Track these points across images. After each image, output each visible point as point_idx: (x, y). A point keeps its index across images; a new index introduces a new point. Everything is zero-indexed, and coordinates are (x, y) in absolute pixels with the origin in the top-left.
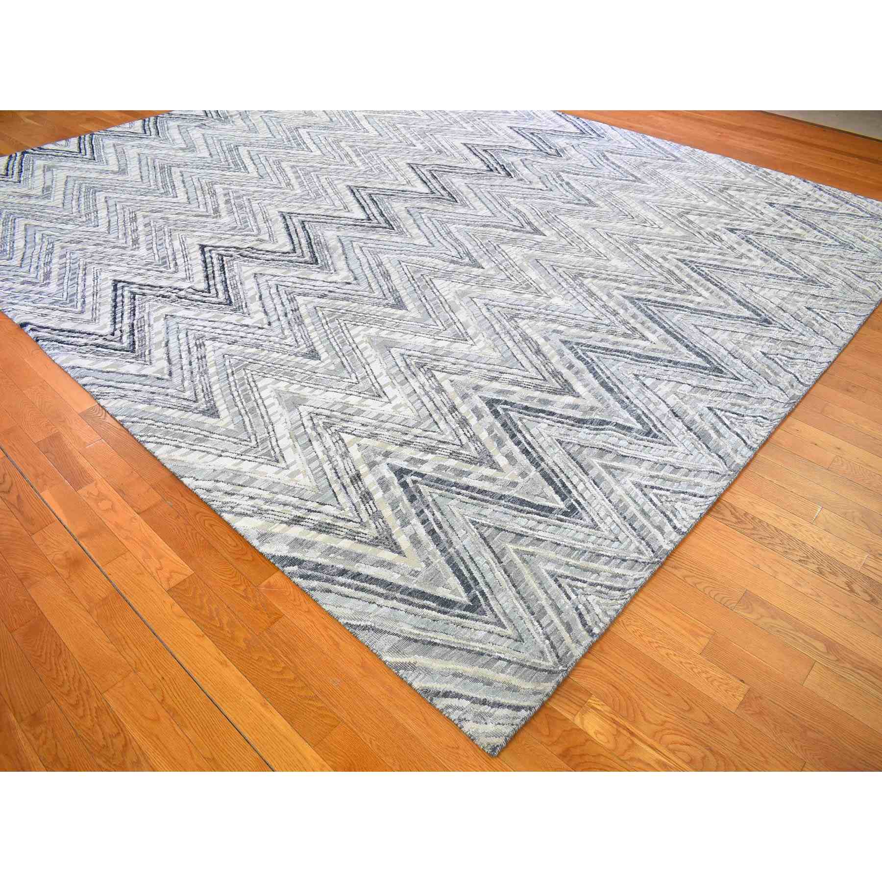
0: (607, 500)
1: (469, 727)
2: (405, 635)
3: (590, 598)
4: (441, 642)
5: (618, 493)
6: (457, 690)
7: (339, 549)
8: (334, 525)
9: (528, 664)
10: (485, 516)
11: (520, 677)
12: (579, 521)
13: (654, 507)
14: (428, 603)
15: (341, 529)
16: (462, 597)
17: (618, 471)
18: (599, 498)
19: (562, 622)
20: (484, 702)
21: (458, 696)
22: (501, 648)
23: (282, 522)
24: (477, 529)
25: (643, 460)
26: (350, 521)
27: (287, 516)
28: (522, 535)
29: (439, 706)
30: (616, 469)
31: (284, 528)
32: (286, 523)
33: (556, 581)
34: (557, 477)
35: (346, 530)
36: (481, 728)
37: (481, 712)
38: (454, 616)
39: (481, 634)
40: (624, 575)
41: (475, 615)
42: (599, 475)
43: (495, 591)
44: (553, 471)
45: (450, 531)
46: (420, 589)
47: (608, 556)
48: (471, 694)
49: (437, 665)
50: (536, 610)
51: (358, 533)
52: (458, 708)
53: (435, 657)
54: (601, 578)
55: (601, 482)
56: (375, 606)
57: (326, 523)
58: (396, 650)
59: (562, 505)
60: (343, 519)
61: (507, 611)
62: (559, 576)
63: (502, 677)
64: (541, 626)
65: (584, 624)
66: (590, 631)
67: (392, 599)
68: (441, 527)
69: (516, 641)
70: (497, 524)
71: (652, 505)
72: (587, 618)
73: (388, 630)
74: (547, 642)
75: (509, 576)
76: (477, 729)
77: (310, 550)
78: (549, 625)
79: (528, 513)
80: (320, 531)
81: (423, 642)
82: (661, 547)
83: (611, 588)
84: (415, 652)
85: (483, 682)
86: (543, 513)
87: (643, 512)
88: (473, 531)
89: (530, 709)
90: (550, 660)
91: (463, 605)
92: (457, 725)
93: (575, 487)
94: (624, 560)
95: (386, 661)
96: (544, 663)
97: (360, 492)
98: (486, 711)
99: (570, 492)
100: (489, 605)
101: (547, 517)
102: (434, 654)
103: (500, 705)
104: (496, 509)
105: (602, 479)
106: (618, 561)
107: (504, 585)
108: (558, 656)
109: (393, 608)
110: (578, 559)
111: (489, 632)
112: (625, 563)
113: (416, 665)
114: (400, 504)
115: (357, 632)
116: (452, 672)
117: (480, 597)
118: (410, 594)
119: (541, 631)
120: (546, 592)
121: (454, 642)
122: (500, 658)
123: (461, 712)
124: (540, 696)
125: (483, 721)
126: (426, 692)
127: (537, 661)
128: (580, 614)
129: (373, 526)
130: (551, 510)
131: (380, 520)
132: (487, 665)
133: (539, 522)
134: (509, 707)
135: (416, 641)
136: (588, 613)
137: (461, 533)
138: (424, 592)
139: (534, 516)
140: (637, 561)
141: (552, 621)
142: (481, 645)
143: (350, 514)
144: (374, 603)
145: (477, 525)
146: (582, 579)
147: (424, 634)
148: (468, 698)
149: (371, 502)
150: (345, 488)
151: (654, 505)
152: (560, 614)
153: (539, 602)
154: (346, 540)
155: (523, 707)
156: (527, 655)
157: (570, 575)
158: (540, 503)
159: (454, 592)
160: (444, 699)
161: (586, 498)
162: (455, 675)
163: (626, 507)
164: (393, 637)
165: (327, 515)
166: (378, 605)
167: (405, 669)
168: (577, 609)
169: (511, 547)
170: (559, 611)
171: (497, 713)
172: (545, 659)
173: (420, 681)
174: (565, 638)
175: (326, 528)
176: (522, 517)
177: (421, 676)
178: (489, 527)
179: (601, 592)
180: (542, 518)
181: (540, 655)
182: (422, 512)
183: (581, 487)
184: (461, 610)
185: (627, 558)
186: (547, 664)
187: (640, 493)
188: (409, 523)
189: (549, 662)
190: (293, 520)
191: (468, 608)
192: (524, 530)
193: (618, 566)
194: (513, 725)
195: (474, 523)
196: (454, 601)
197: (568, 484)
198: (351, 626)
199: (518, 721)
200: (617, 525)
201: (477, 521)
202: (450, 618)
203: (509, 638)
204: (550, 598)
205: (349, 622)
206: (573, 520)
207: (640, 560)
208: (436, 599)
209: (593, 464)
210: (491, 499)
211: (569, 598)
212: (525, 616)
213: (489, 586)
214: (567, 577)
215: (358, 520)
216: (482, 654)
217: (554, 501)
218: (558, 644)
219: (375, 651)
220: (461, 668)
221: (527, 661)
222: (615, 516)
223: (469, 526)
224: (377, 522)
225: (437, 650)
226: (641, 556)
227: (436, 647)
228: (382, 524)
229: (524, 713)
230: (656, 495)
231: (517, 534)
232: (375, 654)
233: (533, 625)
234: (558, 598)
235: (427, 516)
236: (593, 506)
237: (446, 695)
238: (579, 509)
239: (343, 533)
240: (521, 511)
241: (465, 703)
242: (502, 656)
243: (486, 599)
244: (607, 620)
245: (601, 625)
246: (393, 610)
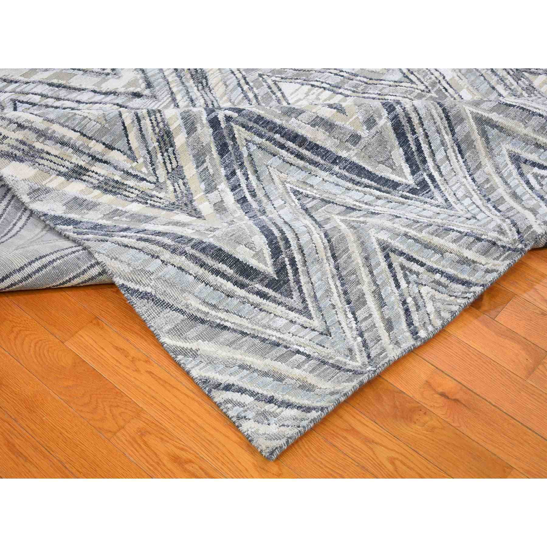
0: (469, 178)
1: (247, 427)
2: (191, 312)
3: (424, 290)
4: (232, 326)
5: (486, 170)
6: (241, 384)
7: (126, 212)
8: (123, 184)
9: (331, 361)
10: (312, 186)
11: (318, 375)
12: (428, 200)
13: (530, 191)
14: (223, 267)
15: (132, 190)
16: (266, 264)
17: (496, 131)
18: (461, 174)
19: (383, 318)
20: (271, 400)
21: (242, 391)
22: (302, 340)
23: (60, 174)
24: (299, 199)
25: (534, 114)
26: (143, 179)
27: (67, 164)
28: (354, 209)
29: (217, 400)
30: (494, 126)
31: (63, 183)
32: (64, 175)
33: (387, 257)
34: (414, 132)
35: (137, 192)
36: (263, 429)
37: (265, 411)
38: (254, 293)
39: (280, 323)
40: (474, 262)
41: (278, 296)
42: (468, 136)
43: (309, 260)
44: (409, 120)
45: (264, 200)
46: (218, 244)
47: (460, 232)
48: (257, 390)
49: (224, 353)
50: (353, 298)
51: (152, 196)
52: (239, 404)
53: (222, 344)
54: (443, 262)
55: (468, 149)
56: (158, 261)
57: (113, 180)
58: (177, 332)
59: (410, 180)
60: (136, 176)
61: (318, 295)
62: (392, 251)
63: (297, 372)
64: (356, 319)
65: (410, 324)
66: (415, 333)
67: (181, 254)
68: (254, 195)
69: (322, 334)
70: (325, 196)
71: (527, 189)
72: (415, 316)
73: (171, 302)
74: (359, 339)
75: (329, 241)
76: (258, 430)
77: (91, 212)
78: (366, 319)
79: (366, 186)
80: (106, 190)
81: (212, 325)
82: (530, 227)
83: (452, 279)
84: (200, 337)
85: (273, 376)
86: (385, 188)
87: (515, 196)
88: (293, 201)
89: (322, 409)
90: (358, 359)
91: (266, 277)
92: (234, 423)
93: (433, 154)
94: (479, 239)
95: (164, 343)
96: (351, 362)
97: (157, 130)
98: (272, 410)
99: (424, 161)
100: (298, 282)
101: (389, 193)
102: (222, 340)
103: (289, 405)
104: (326, 179)
105: (471, 144)
106: (471, 239)
107: (322, 253)
108: (369, 357)
109: (180, 268)
110: (421, 231)
111: (291, 321)
112: (479, 243)
113: (199, 353)
114: (207, 158)
115: (134, 299)
116: (239, 363)
117: (288, 267)
118: (203, 250)
119: (354, 326)
120: (371, 272)
121: (247, 328)
122: (298, 352)
123: (242, 409)
124: (337, 396)
125: (266, 422)
126: (204, 382)
127: (341, 359)
128: (407, 311)
129: (171, 188)
130: (395, 185)
131: (181, 182)
132: (281, 358)
133: (378, 198)
134: (299, 407)
135: (203, 322)
136: (417, 310)
137: (278, 203)
138: (220, 250)
139: (372, 190)
140: (494, 244)
141: (371, 315)
142: (278, 335)
143: (144, 170)
144: (158, 257)
145: (299, 196)
146: (421, 259)
147: (213, 313)
148: (252, 394)
149: (170, 149)
150: (139, 120)
151: (532, 188)
152: (382, 307)
153: (359, 287)
154: (135, 204)
155: (314, 409)
156: (331, 351)
157: (406, 251)
158: (383, 175)
159: (258, 255)
160: (224, 392)
161: (443, 173)
162: (242, 367)
163: (493, 189)
164: (176, 314)
165: (115, 168)
166: (163, 262)
167: (185, 355)
168: (404, 303)
169: (338, 218)
170: (381, 303)
171: (284, 413)
172: (353, 359)
173: (200, 369)
174: (382, 337)
175: (113, 187)
176: (358, 190)
177: (202, 365)
178: (314, 198)
179: (439, 283)
180: (382, 194)
181: (347, 352)
182: (234, 173)
183: (440, 155)
184: (263, 285)
185: (483, 237)
186: (354, 364)
187: (515, 172)
188: (216, 188)
189: (357, 361)
190: (74, 171)
191: (272, 284)
192: (357, 204)
193: (469, 247)
194: (299, 427)
195: (296, 193)
196: (255, 270)
197: (425, 147)
198: (128, 289)
199: (304, 423)
200: (478, 207)
201: (301, 190)
202: (247, 295)
203: (314, 330)
204: (375, 282)
205: (127, 283)
206: (422, 198)
207: (499, 243)
208: (235, 263)
209: (464, 116)
210: (322, 162)
211: (398, 286)
212: (340, 305)
213: (302, 251)
214: (402, 254)
215: (153, 179)
216: (278, 345)
217: (401, 173)
218: (372, 344)
219: (152, 329)
220: (251, 360)
221: (331, 358)
222: (476, 198)
223: (290, 197)
224: (176, 184)
225: (227, 335)
226: (501, 237)
227: (225, 332)
228: (182, 187)
229: (314, 414)
230: (536, 176)
231: (348, 208)
232: (152, 332)
233: (347, 317)
234: (385, 284)
235: (238, 180)
236: (450, 184)
237: (228, 388)
238: (432, 187)
239: (133, 196)
240: (358, 183)
241: (247, 399)
242: (302, 349)
243: (296, 271)
244: (438, 323)
245: (430, 328)
246: (180, 272)
